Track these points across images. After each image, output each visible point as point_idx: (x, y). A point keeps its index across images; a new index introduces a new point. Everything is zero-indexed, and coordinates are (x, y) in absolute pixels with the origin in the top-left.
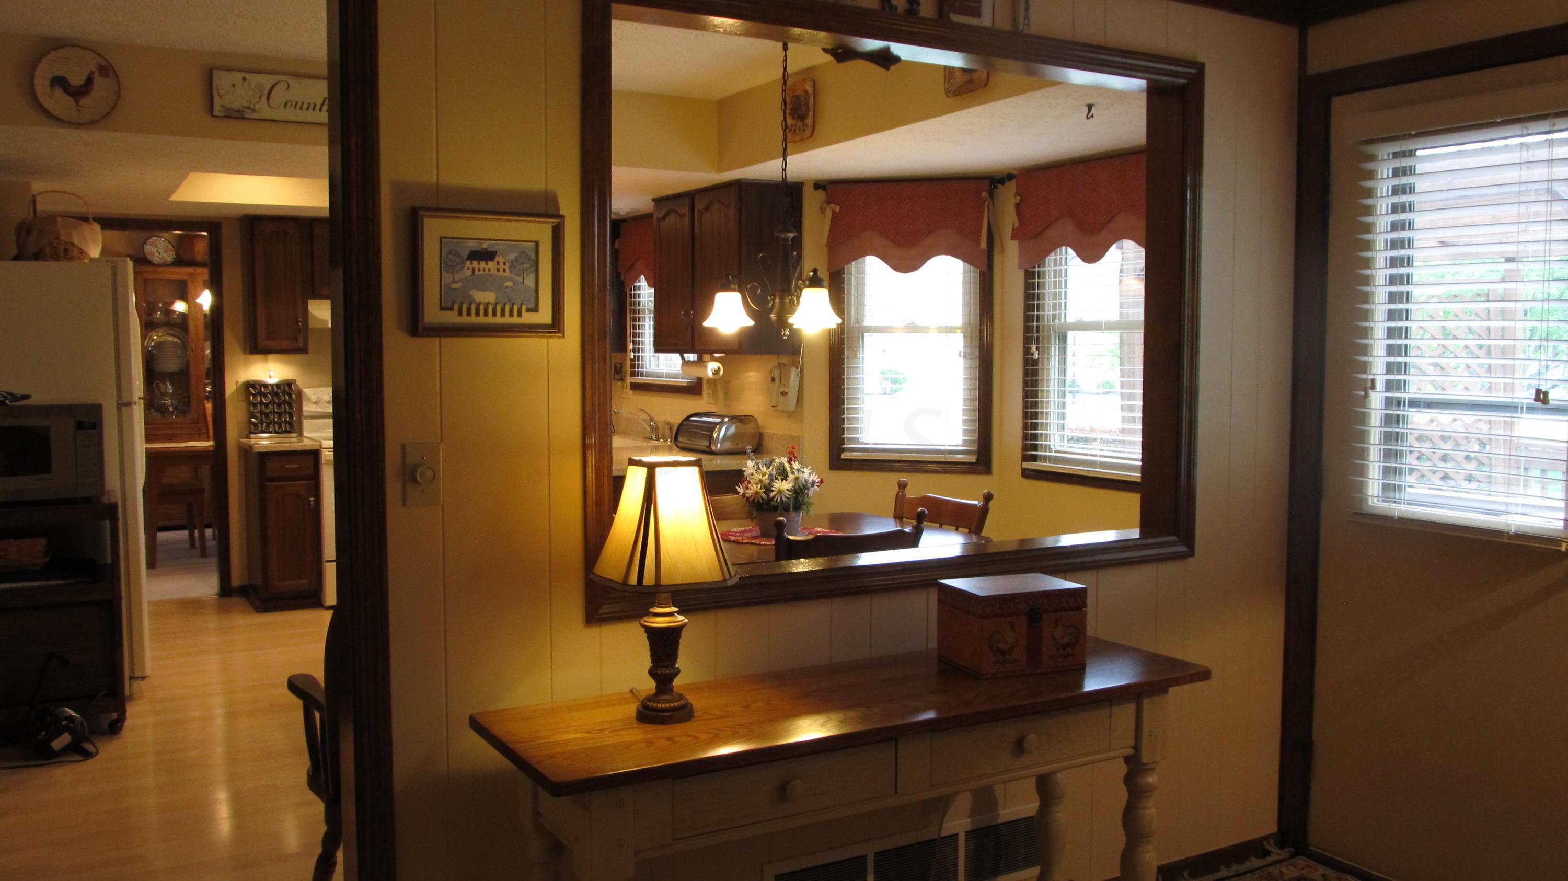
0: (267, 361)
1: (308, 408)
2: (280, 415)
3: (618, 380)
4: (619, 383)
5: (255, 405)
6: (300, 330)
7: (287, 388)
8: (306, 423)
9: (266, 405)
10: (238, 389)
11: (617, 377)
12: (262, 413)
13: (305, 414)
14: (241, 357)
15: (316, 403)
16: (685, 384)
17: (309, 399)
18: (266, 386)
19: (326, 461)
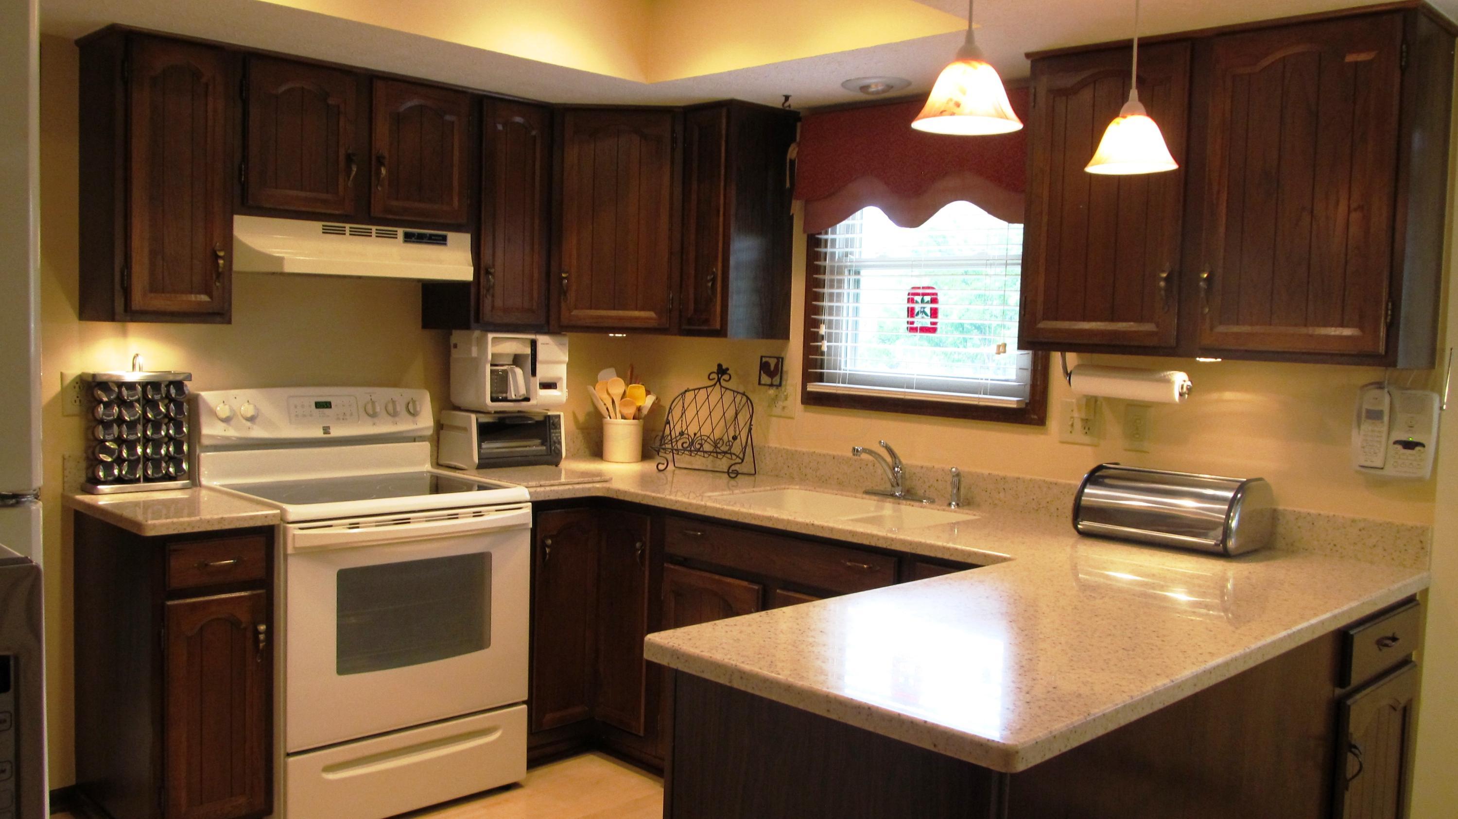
0: (124, 334)
1: (210, 430)
2: (157, 446)
3: (771, 385)
4: (772, 392)
5: (107, 425)
6: (219, 275)
7: (173, 391)
8: (207, 459)
9: (132, 425)
10: (64, 390)
11: (766, 379)
12: (119, 441)
13: (205, 441)
14: (75, 325)
15: (227, 420)
16: (1014, 406)
17: (213, 413)
18: (131, 386)
19: (295, 548)
